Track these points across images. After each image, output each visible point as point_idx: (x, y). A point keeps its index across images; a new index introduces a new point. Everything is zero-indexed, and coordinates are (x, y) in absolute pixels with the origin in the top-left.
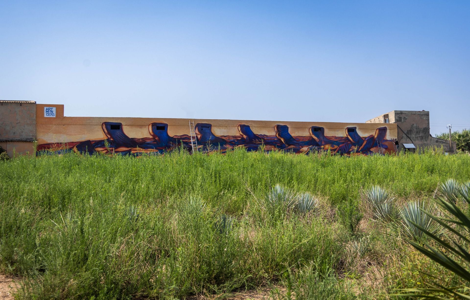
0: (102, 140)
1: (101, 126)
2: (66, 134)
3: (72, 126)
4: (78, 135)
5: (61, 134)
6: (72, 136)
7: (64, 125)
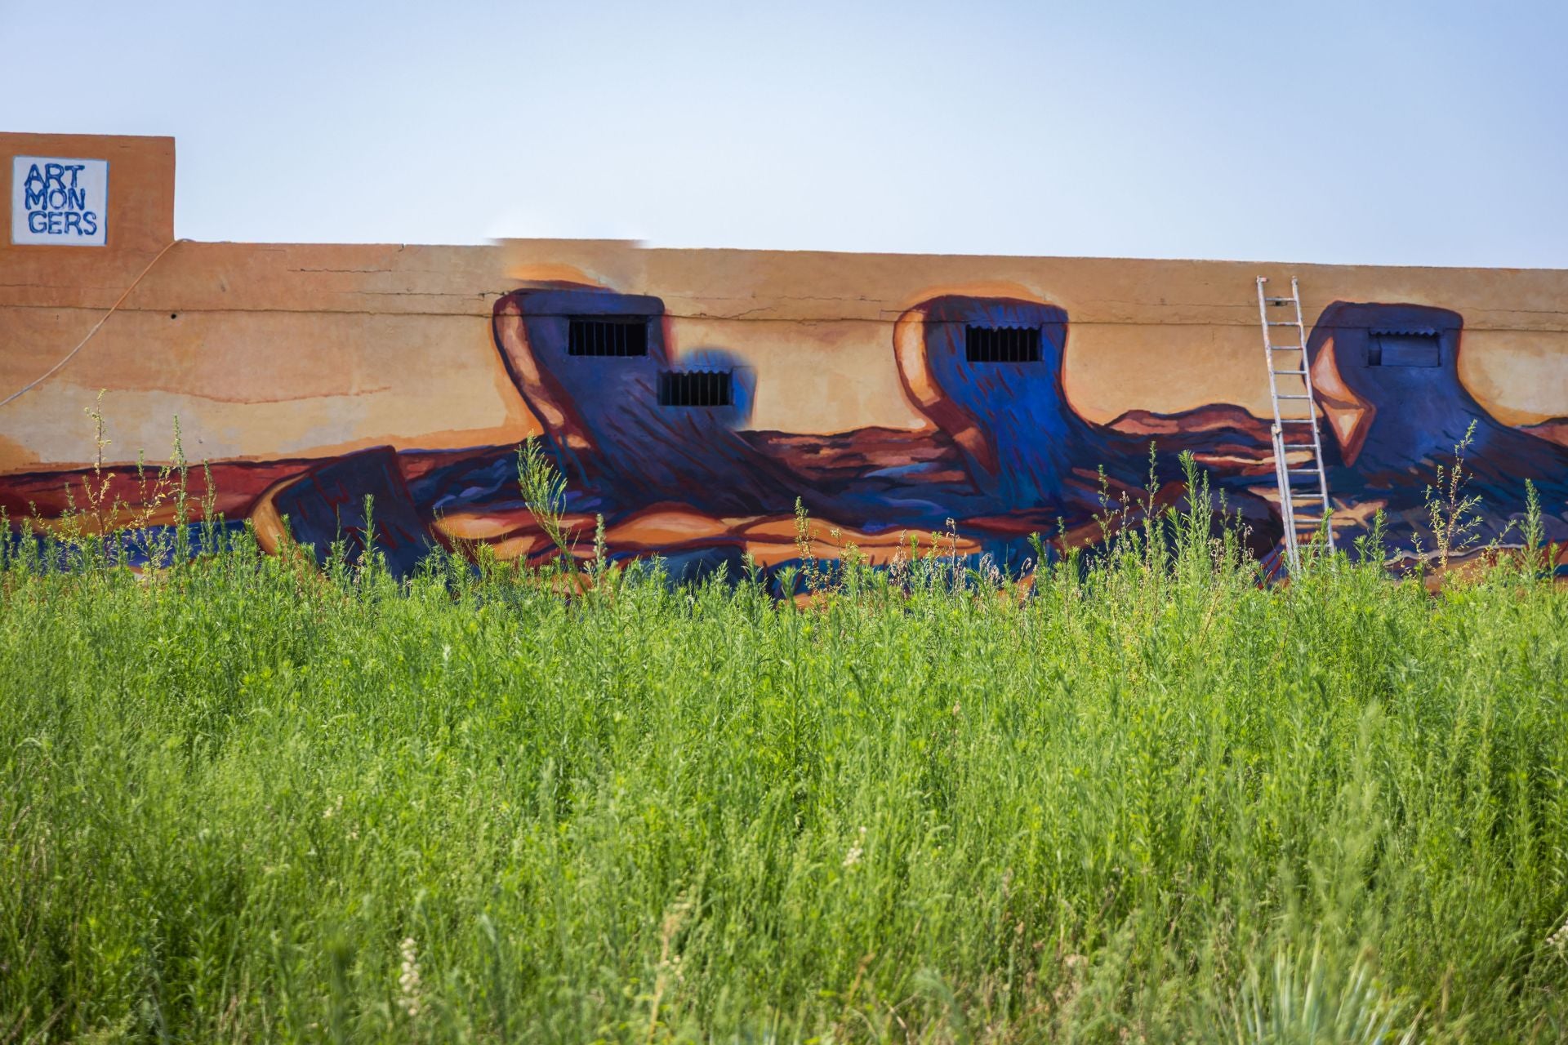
2: (192, 393)
3: (244, 320)
4: (296, 398)
5: (152, 388)
6: (241, 406)
7: (173, 318)
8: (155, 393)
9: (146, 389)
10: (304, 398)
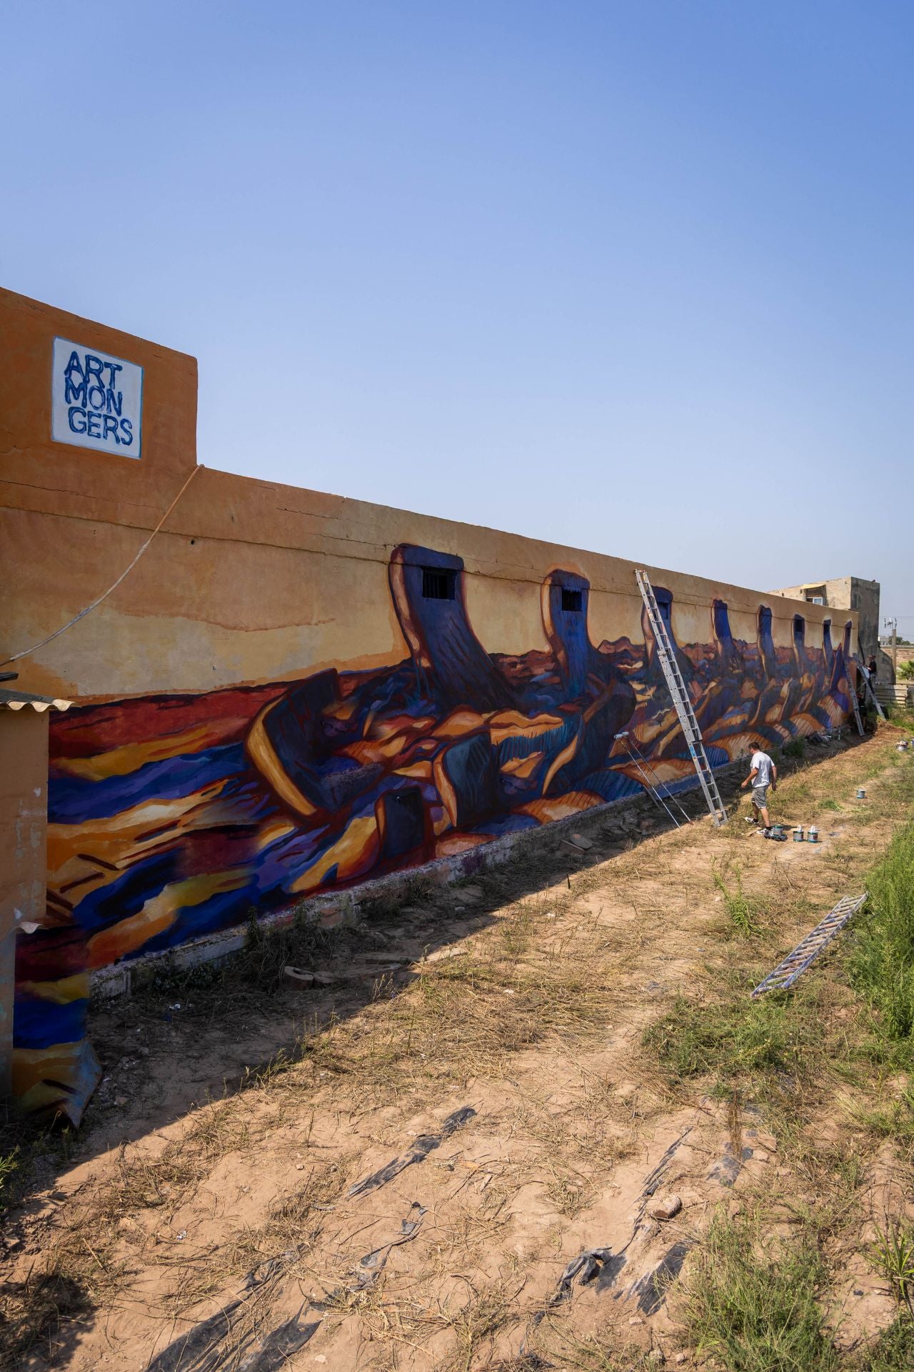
0: (386, 669)
1: (386, 567)
2: (206, 620)
3: (247, 552)
4: (279, 627)
5: (177, 615)
6: (243, 634)
7: (193, 542)
8: (180, 619)
9: (172, 615)
10: (285, 627)
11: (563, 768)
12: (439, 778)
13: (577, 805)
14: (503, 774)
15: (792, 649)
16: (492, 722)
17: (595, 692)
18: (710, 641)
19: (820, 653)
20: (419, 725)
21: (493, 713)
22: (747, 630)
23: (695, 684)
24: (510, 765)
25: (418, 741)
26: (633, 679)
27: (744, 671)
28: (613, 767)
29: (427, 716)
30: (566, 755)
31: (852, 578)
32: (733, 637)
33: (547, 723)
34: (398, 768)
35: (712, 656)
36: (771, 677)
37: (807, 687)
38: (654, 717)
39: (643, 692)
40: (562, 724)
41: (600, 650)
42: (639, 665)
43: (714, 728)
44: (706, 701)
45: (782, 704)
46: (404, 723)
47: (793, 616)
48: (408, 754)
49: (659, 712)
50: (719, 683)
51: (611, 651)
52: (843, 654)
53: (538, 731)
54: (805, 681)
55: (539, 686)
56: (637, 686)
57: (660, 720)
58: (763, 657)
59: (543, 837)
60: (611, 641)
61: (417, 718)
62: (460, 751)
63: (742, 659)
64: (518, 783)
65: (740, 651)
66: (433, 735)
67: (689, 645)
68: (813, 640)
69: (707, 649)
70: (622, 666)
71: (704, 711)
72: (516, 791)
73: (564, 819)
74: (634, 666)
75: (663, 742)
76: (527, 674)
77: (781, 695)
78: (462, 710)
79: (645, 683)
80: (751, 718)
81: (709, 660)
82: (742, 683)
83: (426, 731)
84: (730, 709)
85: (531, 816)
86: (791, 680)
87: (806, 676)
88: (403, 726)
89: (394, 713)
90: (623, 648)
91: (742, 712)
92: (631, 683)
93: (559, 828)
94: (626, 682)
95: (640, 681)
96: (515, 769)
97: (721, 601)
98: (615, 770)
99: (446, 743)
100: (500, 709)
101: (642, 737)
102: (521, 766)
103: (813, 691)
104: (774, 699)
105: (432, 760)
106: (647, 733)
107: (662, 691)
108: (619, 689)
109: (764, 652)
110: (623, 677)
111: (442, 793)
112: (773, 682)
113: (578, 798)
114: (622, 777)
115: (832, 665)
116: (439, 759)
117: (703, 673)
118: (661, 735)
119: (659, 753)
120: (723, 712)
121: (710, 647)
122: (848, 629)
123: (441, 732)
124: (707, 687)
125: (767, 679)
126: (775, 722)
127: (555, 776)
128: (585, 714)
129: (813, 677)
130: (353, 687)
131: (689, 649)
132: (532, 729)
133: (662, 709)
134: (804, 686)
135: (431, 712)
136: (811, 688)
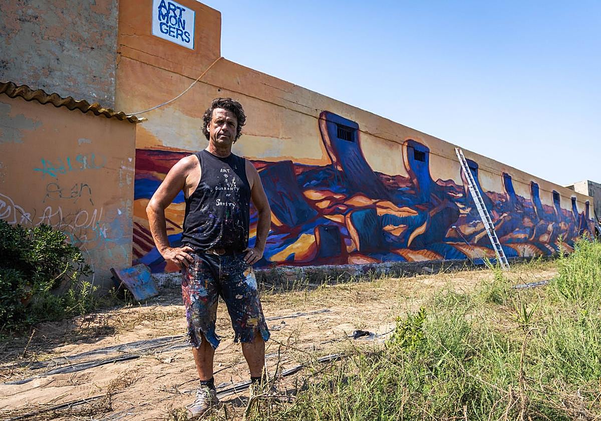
0: (319, 167)
3: (245, 99)
4: (262, 136)
7: (219, 90)
10: (265, 136)
11: (418, 236)
12: (349, 225)
13: (428, 257)
14: (384, 231)
15: (553, 207)
16: (377, 204)
17: (436, 203)
18: (502, 193)
19: (570, 213)
20: (338, 197)
21: (378, 200)
22: (524, 192)
23: (495, 212)
24: (388, 228)
25: (337, 204)
26: (458, 202)
27: (524, 212)
28: (448, 243)
29: (342, 193)
30: (421, 230)
31: (588, 181)
32: (516, 193)
33: (408, 212)
34: (326, 215)
35: (504, 200)
36: (541, 219)
37: (564, 229)
38: (471, 223)
39: (463, 209)
40: (417, 214)
41: (437, 183)
42: (461, 195)
43: (508, 237)
44: (502, 222)
45: (549, 234)
46: (329, 194)
47: (552, 191)
48: (331, 209)
49: (474, 221)
50: (508, 215)
51: (444, 185)
52: (585, 217)
53: (404, 215)
54: (562, 225)
55: (403, 193)
56: (459, 205)
57: (475, 225)
58: (535, 207)
59: (408, 267)
60: (444, 180)
61: (336, 194)
62: (360, 215)
63: (523, 206)
64: (393, 238)
65: (521, 201)
66: (345, 203)
67: (489, 192)
68: (566, 205)
69: (501, 196)
70: (450, 194)
71: (501, 227)
72: (392, 241)
73: (421, 262)
74: (457, 195)
75: (477, 237)
76: (396, 186)
77: (548, 229)
78: (360, 195)
79: (465, 205)
80: (530, 237)
81: (502, 202)
82: (523, 218)
83: (341, 200)
84: (517, 229)
85: (401, 256)
86: (554, 223)
87: (563, 223)
88: (328, 196)
89: (323, 188)
90: (451, 185)
91: (525, 233)
92: (456, 203)
93: (417, 264)
94: (454, 202)
95: (462, 203)
96: (391, 230)
97: (507, 174)
98: (449, 244)
99: (352, 209)
100: (382, 200)
101: (465, 231)
102: (394, 229)
103: (568, 232)
104: (543, 231)
105: (345, 215)
106: (468, 230)
107: (475, 211)
108: (450, 205)
109: (536, 206)
110: (451, 199)
111: (350, 232)
112: (542, 222)
113: (428, 253)
114: (454, 249)
115: (579, 221)
116: (349, 215)
117: (499, 208)
118: (476, 233)
119: (476, 242)
120: (512, 231)
121: (503, 196)
122: (587, 205)
123: (349, 203)
124: (502, 215)
125: (539, 220)
126: (546, 242)
127: (414, 239)
128: (430, 213)
129: (567, 225)
130: (301, 171)
131: (490, 194)
132: (400, 213)
133: (476, 220)
134: (562, 228)
135: (343, 192)
136: (567, 230)
